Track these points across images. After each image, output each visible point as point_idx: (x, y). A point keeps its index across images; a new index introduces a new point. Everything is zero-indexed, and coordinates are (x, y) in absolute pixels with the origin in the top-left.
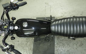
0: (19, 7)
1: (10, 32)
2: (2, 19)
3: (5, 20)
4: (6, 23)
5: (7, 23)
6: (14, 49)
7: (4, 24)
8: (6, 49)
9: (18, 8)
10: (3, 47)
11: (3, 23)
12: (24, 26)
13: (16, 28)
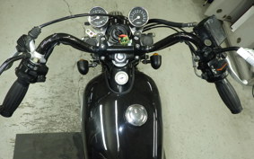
0: (213, 85)
1: (103, 58)
2: (150, 21)
3: (146, 33)
4: (136, 38)
5: (138, 42)
6: (31, 85)
7: (133, 31)
8: (26, 49)
9: (210, 80)
10: (34, 38)
11: (138, 29)
12: (130, 108)
13: (121, 78)
